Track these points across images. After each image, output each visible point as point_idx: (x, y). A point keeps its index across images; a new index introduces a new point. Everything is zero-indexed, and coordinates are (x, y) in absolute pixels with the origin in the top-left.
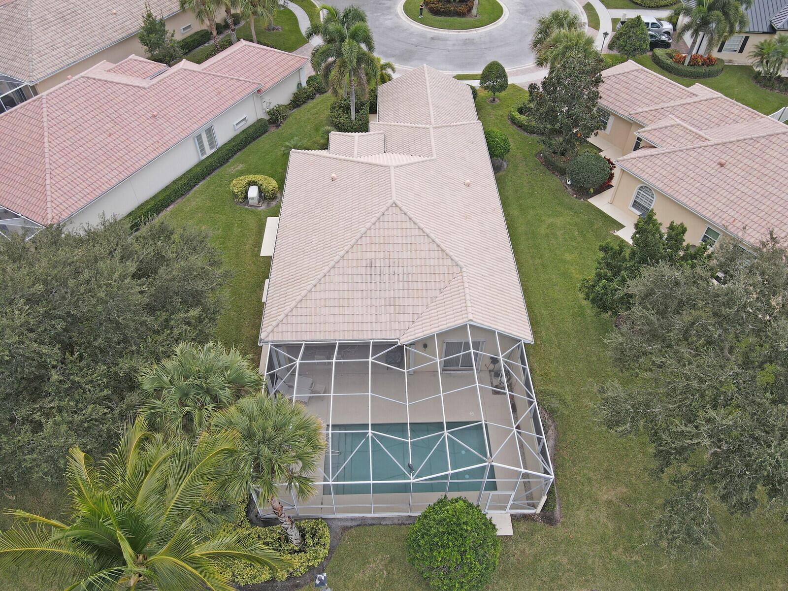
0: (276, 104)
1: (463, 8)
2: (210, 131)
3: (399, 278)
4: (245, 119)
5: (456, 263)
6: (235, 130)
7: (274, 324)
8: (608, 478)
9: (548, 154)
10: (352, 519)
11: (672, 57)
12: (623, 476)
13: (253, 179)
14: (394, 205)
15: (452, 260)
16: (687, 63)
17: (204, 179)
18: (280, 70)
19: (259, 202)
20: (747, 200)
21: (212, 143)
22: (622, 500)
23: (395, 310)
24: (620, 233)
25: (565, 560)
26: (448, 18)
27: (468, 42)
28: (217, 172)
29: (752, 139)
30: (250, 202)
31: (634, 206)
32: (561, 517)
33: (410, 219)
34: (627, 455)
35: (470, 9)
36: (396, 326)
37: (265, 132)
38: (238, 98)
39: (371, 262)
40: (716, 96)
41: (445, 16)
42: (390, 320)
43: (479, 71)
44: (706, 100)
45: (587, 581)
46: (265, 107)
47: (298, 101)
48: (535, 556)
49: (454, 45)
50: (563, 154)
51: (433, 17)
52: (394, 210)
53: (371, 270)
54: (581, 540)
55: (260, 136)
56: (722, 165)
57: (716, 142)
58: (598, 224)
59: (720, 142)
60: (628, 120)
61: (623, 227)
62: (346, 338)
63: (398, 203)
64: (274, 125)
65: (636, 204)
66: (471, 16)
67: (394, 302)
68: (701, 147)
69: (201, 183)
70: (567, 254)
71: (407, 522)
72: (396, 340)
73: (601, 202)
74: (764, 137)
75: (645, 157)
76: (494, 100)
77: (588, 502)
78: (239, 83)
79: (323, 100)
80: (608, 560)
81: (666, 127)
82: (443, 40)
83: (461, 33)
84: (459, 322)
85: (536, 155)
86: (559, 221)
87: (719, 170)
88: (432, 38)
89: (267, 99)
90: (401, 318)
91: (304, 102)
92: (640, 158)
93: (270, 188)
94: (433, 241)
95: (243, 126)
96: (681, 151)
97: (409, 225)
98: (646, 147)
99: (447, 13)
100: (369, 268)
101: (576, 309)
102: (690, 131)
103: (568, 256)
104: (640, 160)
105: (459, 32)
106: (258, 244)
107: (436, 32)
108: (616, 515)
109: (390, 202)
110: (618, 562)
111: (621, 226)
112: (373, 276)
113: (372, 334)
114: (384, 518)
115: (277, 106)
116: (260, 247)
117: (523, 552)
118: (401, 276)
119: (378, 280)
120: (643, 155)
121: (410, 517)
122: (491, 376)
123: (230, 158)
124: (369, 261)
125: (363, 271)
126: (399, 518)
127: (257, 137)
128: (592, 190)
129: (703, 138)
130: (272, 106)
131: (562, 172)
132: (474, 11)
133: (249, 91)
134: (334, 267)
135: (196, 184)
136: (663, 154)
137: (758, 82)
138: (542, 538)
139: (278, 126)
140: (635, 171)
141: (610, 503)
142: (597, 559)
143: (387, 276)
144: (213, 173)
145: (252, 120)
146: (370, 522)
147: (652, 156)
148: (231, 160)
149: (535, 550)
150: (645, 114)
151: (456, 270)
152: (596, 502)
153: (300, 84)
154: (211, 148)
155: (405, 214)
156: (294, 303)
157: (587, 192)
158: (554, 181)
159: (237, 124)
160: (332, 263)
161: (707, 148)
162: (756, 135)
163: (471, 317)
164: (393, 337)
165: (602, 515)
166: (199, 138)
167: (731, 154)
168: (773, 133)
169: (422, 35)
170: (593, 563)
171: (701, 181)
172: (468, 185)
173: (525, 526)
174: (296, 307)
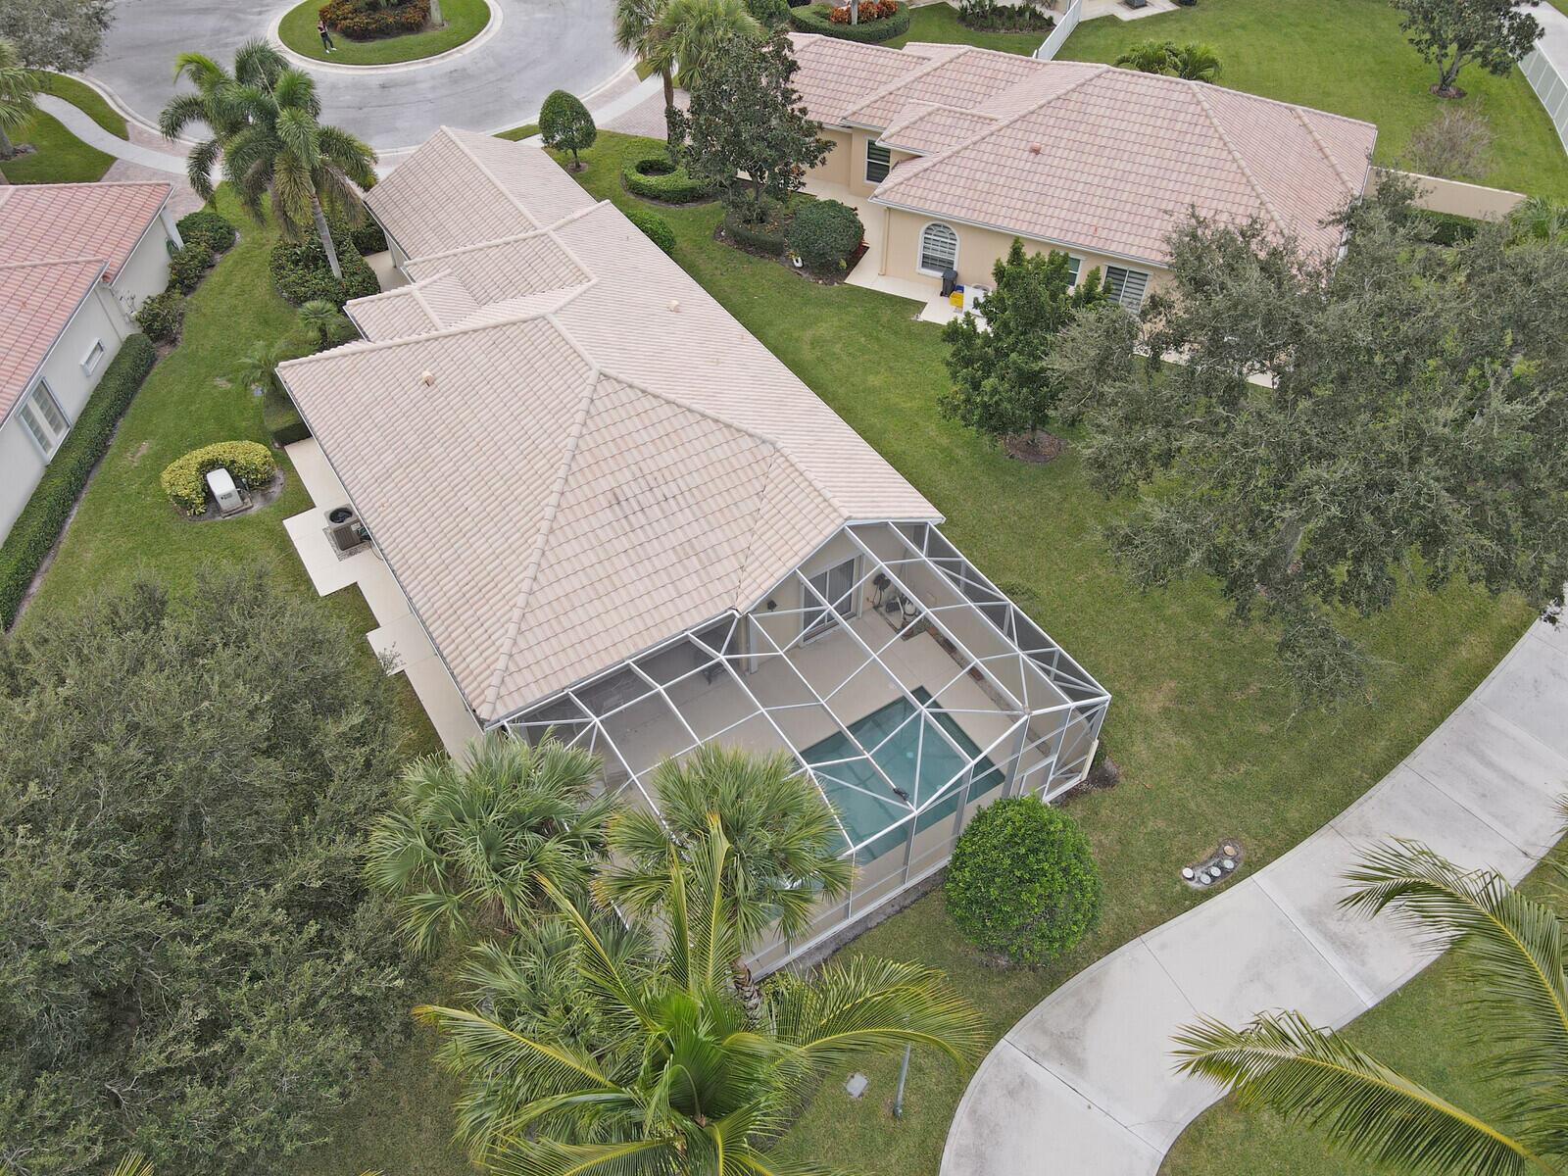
0: (144, 298)
1: (410, 14)
2: (42, 392)
3: (678, 503)
4: (99, 347)
5: (760, 438)
6: (88, 376)
7: (495, 680)
8: (1141, 679)
9: (739, 226)
10: (819, 948)
11: (826, 17)
12: (1158, 665)
13: (207, 457)
14: (602, 377)
15: (750, 435)
16: (855, 20)
17: (76, 500)
18: (124, 221)
19: (243, 499)
20: (1098, 193)
21: (54, 416)
22: (1179, 699)
23: (700, 561)
24: (926, 316)
25: (1161, 824)
26: (390, 42)
27: (457, 77)
28: (97, 475)
29: (1059, 98)
30: (224, 505)
31: (925, 264)
32: (1118, 768)
33: (643, 391)
34: (1145, 635)
35: (426, 12)
36: (717, 588)
37: (152, 361)
38: (71, 302)
39: (615, 494)
40: (961, 51)
41: (381, 38)
42: (702, 581)
43: (534, 120)
44: (951, 62)
45: (1206, 834)
46: (127, 310)
47: (184, 278)
48: (1120, 841)
49: (434, 88)
50: (762, 221)
51: (358, 45)
52: (609, 386)
53: (622, 509)
54: (1162, 783)
55: (147, 373)
56: (1036, 151)
57: (1011, 119)
58: (886, 314)
59: (1016, 116)
60: (841, 129)
61: (924, 304)
62: (642, 646)
63: (607, 371)
64: (163, 342)
65: (928, 262)
66: (434, 26)
67: (692, 547)
68: (992, 134)
69: (74, 512)
70: (871, 378)
71: (908, 901)
72: (729, 613)
73: (865, 277)
74: (1073, 90)
75: (916, 175)
76: (578, 166)
77: (1138, 727)
78: (54, 273)
79: (236, 263)
80: (1213, 791)
81: (921, 119)
82: (407, 84)
83: (434, 63)
84: (830, 530)
85: (715, 238)
86: (824, 329)
87: (1036, 160)
88: (383, 87)
89: (124, 289)
90: (719, 569)
91: (199, 277)
92: (909, 179)
93: (258, 461)
94: (703, 415)
95: (101, 364)
96: (966, 148)
97: (647, 403)
98: (903, 162)
99: (384, 32)
100: (616, 507)
101: (940, 456)
102: (962, 114)
103: (874, 380)
104: (911, 182)
105: (428, 62)
106: (299, 576)
107: (380, 72)
108: (1185, 724)
109: (593, 375)
110: (1228, 786)
111: (920, 306)
112: (631, 517)
113: (683, 620)
114: (868, 917)
115: (149, 302)
116: (309, 582)
117: (1101, 844)
118: (679, 497)
119: (644, 521)
120: (911, 174)
121: (906, 891)
122: (881, 614)
123: (107, 438)
124: (610, 495)
125: (609, 515)
126: (891, 903)
127: (144, 377)
128: (843, 264)
129: (985, 119)
130: (139, 306)
131: (776, 251)
132: (436, 15)
133: (85, 282)
134: (551, 531)
135: (65, 515)
136: (941, 162)
137: (970, 25)
138: (1112, 811)
139: (173, 342)
140: (911, 203)
141: (1166, 710)
142: (1199, 799)
143: (655, 507)
144: (90, 482)
145: (112, 347)
146: (851, 935)
147: (926, 170)
148: (112, 442)
149: (1114, 834)
150: (867, 111)
151: (766, 450)
152: (1147, 721)
153: (170, 243)
154: (57, 429)
155: (630, 386)
156: (512, 628)
157: (838, 270)
158: (771, 268)
159: (87, 362)
160: (545, 526)
161: (1002, 133)
162: (1063, 91)
163: (846, 514)
164: (723, 610)
165: (1169, 737)
166: (26, 413)
167: (1041, 131)
168: (1083, 81)
169: (357, 85)
170: (1198, 806)
171: (1020, 186)
172: (676, 310)
173: (1079, 807)
174: (520, 632)
